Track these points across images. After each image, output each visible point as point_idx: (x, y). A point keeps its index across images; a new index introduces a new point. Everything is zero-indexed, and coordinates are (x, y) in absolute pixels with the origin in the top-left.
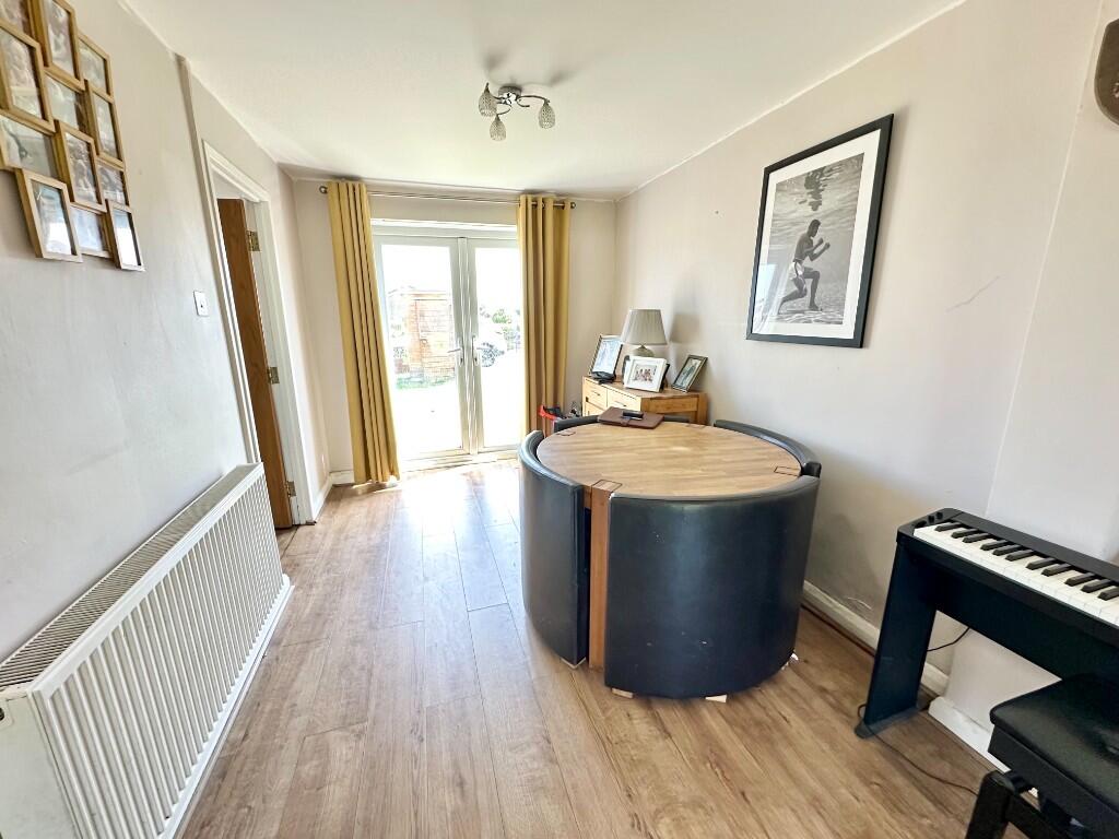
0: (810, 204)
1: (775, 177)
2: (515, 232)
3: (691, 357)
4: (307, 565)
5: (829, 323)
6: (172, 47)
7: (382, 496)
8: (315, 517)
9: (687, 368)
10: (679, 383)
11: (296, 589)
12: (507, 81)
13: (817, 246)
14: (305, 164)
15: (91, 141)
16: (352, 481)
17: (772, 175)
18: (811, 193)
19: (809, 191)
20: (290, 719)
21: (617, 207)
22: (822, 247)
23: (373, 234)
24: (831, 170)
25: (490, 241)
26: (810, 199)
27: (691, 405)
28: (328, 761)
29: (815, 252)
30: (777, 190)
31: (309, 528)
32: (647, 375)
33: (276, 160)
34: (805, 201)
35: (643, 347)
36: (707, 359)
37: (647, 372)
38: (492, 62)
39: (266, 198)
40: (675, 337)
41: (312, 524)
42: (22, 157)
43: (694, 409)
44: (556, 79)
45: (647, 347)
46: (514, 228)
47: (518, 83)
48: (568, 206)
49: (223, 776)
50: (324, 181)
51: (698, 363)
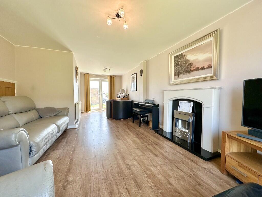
2: (108, 79)
10: (126, 97)
16: (84, 112)
21: (121, 77)
23: (90, 80)
25: (104, 81)
32: (122, 96)
45: (123, 93)
46: (107, 79)
48: (114, 77)
50: (84, 74)
51: (128, 95)
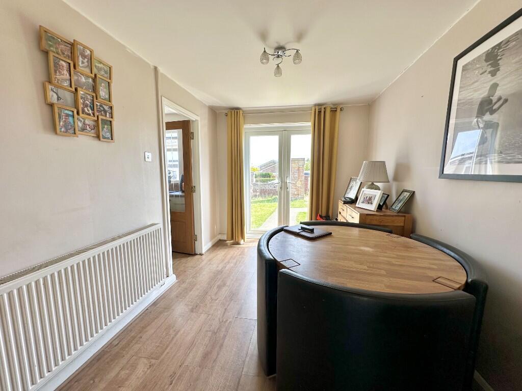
0: (490, 72)
1: (461, 63)
3: (405, 191)
4: (188, 273)
5: (508, 163)
6: (152, 64)
7: (234, 249)
8: (204, 252)
9: (401, 198)
10: (394, 207)
11: (177, 282)
12: (276, 45)
13: (496, 103)
14: (218, 105)
15: (94, 95)
16: (226, 239)
17: (459, 62)
18: (490, 64)
19: (488, 63)
20: (135, 343)
21: (369, 107)
22: (501, 102)
24: (508, 41)
26: (490, 69)
27: (399, 222)
28: (132, 374)
29: (494, 108)
30: (463, 70)
31: (200, 256)
32: (369, 200)
33: (208, 105)
34: (486, 71)
35: (373, 184)
36: (414, 192)
37: (370, 199)
38: (263, 36)
39: (198, 118)
40: (396, 178)
41: (201, 255)
42: (58, 100)
43: (402, 224)
44: (300, 37)
45: (375, 183)
46: (308, 123)
47: (282, 44)
48: (339, 110)
49: (98, 360)
50: (226, 111)
51: (407, 195)
